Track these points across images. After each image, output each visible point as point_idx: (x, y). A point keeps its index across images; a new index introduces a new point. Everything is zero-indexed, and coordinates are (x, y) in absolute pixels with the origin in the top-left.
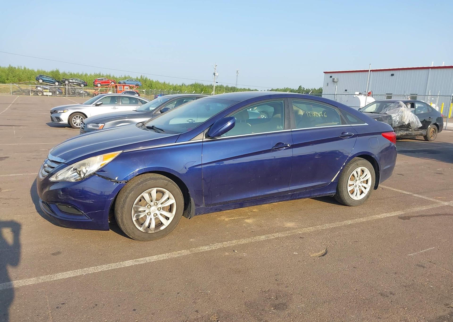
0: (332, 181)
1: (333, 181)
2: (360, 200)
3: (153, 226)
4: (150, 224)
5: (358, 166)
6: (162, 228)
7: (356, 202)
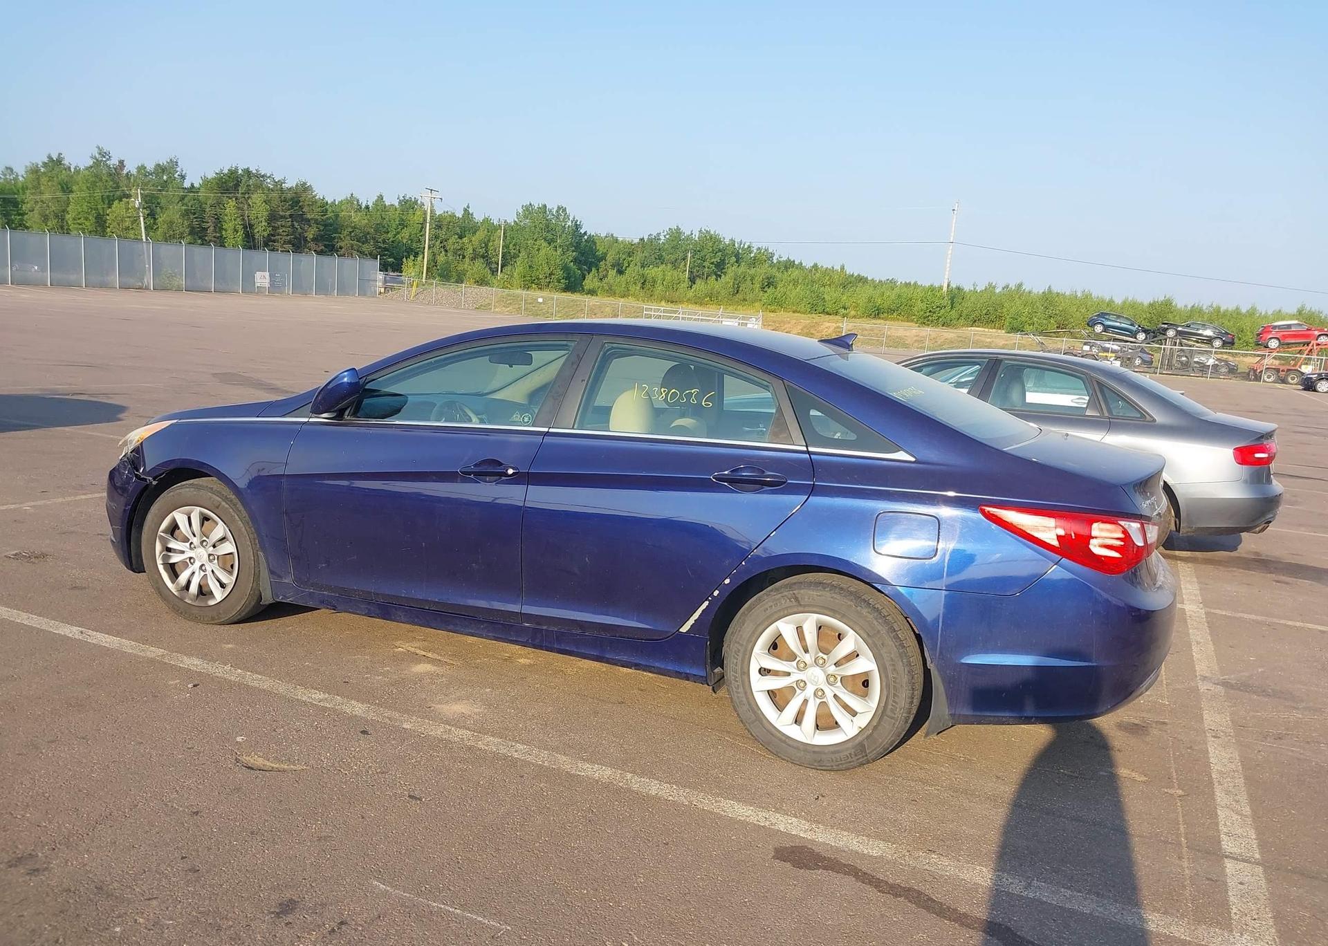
0: (681, 630)
1: (685, 631)
2: (816, 749)
3: (194, 588)
4: (189, 582)
5: (801, 607)
6: (212, 603)
7: (797, 748)
